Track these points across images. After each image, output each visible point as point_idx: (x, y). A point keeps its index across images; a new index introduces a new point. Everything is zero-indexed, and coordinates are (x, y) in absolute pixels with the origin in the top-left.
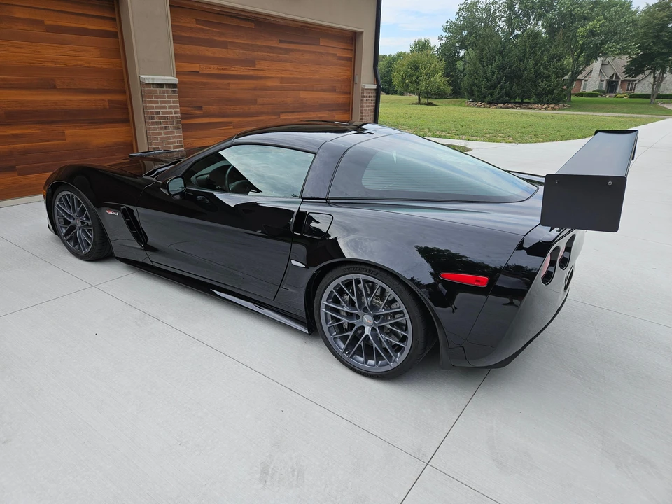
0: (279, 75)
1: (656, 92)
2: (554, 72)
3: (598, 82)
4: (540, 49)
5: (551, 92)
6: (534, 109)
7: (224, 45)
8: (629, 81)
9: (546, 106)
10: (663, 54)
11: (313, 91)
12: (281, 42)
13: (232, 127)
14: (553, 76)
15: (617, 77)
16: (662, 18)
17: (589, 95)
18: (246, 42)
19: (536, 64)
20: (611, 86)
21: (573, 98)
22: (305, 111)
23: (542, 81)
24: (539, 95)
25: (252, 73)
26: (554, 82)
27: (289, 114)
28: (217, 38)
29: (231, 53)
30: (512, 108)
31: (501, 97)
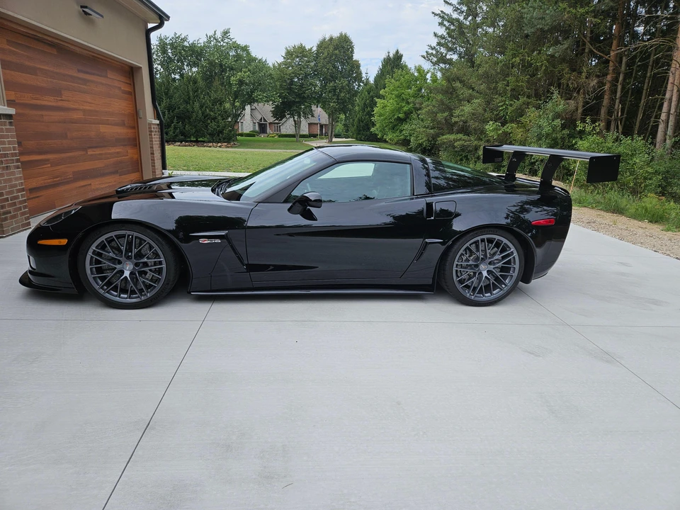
0: (81, 107)
1: (299, 132)
2: (219, 115)
3: (252, 124)
4: (201, 93)
5: (221, 132)
6: (210, 147)
7: (33, 71)
8: (278, 123)
9: (219, 144)
10: (297, 102)
11: (108, 124)
12: (79, 71)
13: (49, 165)
14: (220, 118)
15: (265, 120)
16: (290, 74)
17: (248, 135)
18: (51, 69)
19: (201, 107)
20: (263, 128)
21: (239, 138)
22: (106, 146)
23: (211, 122)
24: (212, 135)
25: (60, 104)
26: (222, 123)
27: (95, 150)
28: (27, 63)
29: (40, 81)
30: (190, 146)
31: (176, 136)
